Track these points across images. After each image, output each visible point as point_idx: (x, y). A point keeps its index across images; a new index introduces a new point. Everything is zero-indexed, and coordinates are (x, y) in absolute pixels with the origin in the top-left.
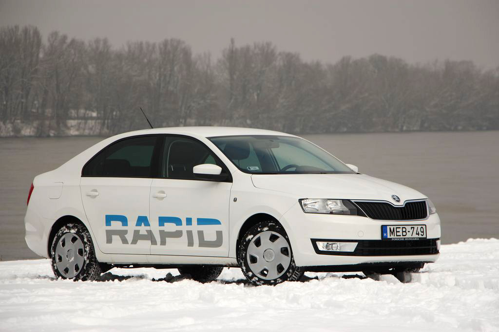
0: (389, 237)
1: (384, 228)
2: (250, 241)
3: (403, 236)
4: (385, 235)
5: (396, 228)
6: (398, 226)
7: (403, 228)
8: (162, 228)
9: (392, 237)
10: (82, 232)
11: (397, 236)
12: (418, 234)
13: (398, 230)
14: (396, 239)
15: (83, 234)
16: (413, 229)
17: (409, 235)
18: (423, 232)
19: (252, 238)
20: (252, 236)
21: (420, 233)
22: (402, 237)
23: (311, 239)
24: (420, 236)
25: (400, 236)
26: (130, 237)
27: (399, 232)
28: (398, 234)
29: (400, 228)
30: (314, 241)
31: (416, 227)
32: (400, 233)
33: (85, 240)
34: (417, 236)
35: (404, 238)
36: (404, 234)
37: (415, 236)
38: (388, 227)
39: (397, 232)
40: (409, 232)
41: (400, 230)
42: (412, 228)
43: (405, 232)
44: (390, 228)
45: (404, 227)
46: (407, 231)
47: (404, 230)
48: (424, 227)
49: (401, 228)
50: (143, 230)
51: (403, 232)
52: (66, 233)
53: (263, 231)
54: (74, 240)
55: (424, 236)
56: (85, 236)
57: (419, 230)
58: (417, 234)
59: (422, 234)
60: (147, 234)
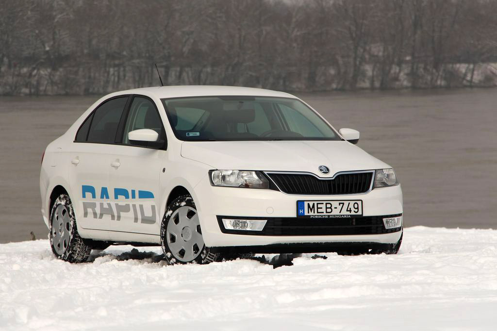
0: (306, 214)
1: (300, 204)
2: (169, 217)
3: (327, 212)
4: (301, 211)
5: (317, 204)
6: (320, 202)
7: (326, 204)
8: (116, 201)
9: (311, 214)
10: (69, 204)
11: (318, 212)
12: (350, 211)
13: (320, 206)
14: (317, 217)
15: (69, 206)
16: (342, 205)
17: (336, 212)
18: (358, 208)
19: (172, 214)
20: (171, 212)
21: (353, 209)
22: (325, 214)
23: (217, 216)
24: (353, 213)
25: (323, 213)
26: (98, 211)
27: (321, 208)
28: (320, 210)
29: (323, 203)
30: (220, 218)
31: (346, 203)
32: (324, 210)
33: (71, 213)
34: (348, 213)
35: (329, 216)
36: (329, 210)
37: (344, 212)
38: (306, 204)
39: (318, 208)
40: (335, 208)
41: (324, 206)
42: (340, 204)
43: (330, 208)
44: (308, 204)
45: (328, 202)
46: (333, 208)
47: (329, 206)
48: (360, 203)
49: (325, 204)
50: (105, 202)
51: (327, 208)
52: (59, 204)
53: (181, 206)
54: (64, 212)
55: (360, 213)
56: (71, 208)
57: (351, 206)
58: (347, 211)
59: (356, 210)
60: (108, 207)
